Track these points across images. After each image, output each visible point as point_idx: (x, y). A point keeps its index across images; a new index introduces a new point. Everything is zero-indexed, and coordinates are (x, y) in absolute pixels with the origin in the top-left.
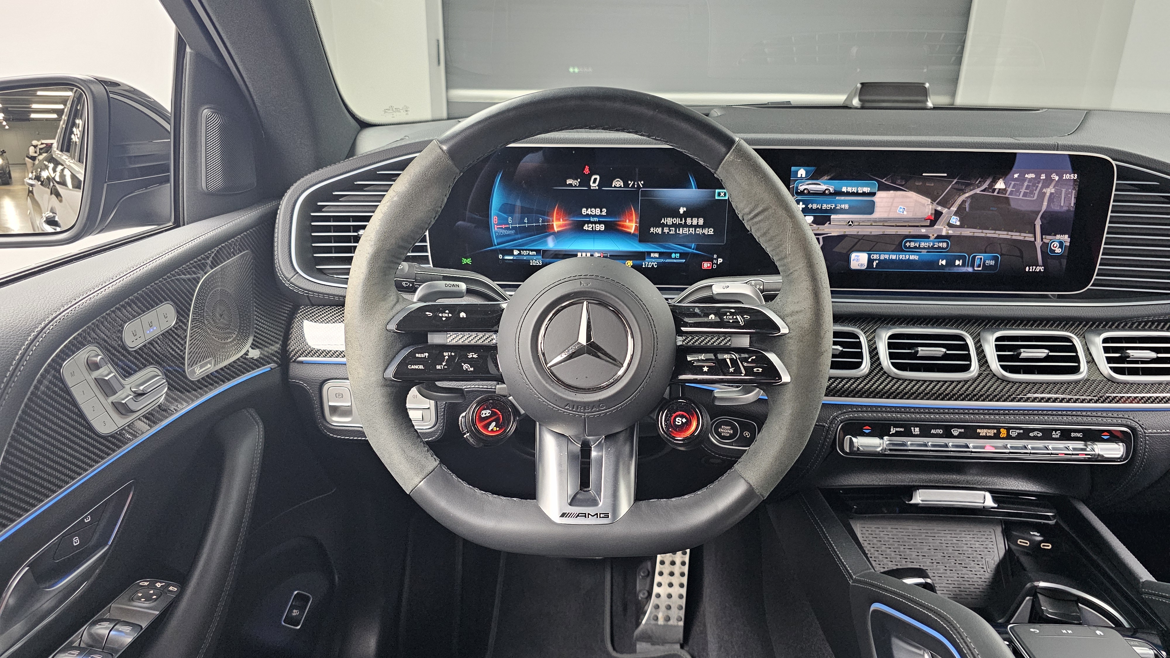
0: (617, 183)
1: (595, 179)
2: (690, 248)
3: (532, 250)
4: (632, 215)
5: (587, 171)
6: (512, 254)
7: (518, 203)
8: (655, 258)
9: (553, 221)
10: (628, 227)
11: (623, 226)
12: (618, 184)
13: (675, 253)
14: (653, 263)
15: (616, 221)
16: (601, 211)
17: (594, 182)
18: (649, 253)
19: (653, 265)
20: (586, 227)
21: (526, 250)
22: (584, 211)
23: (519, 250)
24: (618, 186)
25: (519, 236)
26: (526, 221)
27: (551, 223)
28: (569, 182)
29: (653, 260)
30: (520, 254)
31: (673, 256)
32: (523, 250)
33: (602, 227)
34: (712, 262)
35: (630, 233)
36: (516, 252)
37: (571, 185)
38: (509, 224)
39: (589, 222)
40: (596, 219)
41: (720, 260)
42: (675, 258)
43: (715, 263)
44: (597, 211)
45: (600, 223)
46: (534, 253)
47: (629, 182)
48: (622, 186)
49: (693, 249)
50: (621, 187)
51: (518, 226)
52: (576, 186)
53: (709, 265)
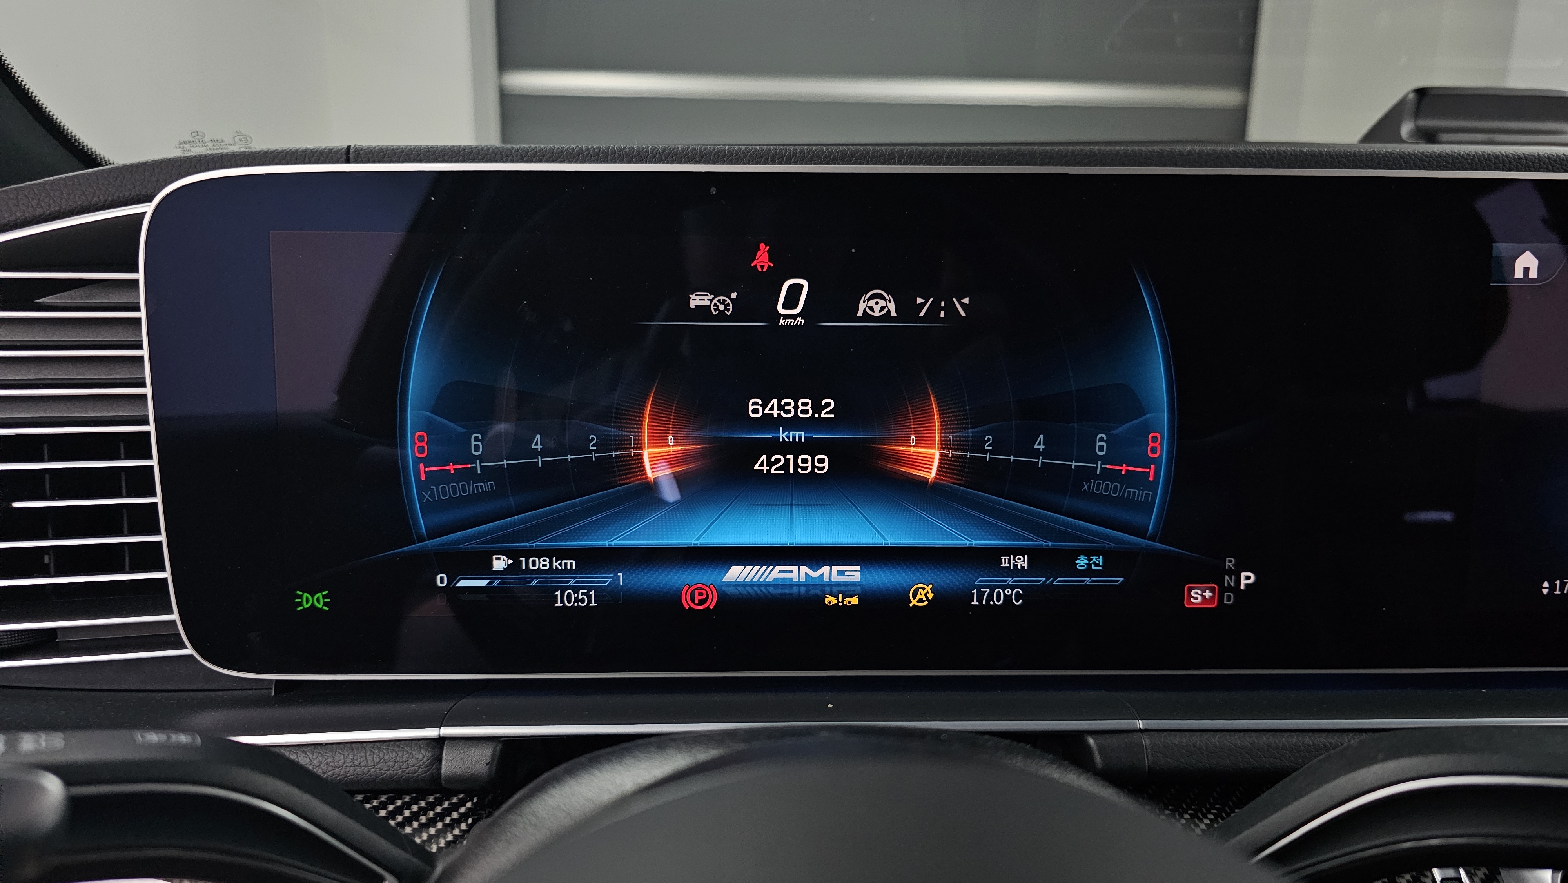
0: (872, 303)
1: (795, 291)
2: (1140, 532)
3: (562, 554)
4: (929, 418)
5: (762, 260)
6: (485, 570)
7: (507, 382)
8: (1016, 571)
9: (639, 445)
10: (915, 462)
11: (899, 459)
12: (877, 308)
13: (1089, 554)
14: (1008, 592)
15: (873, 441)
16: (817, 408)
17: (790, 303)
18: (996, 554)
19: (1008, 598)
20: (762, 465)
21: (539, 553)
22: (753, 405)
23: (513, 554)
24: (877, 313)
25: (512, 501)
26: (537, 445)
27: (632, 452)
28: (697, 301)
29: (1010, 580)
30: (512, 569)
31: (1082, 561)
32: (528, 554)
33: (822, 464)
34: (1220, 583)
35: (922, 483)
36: (499, 564)
37: (703, 312)
38: (473, 459)
39: (773, 447)
40: (799, 435)
41: (1247, 579)
42: (1089, 572)
43: (1229, 589)
44: (804, 407)
45: (811, 447)
46: (571, 563)
47: (920, 300)
48: (893, 314)
49: (1152, 538)
50: (887, 317)
51: (505, 462)
52: (722, 316)
53: (1208, 594)
